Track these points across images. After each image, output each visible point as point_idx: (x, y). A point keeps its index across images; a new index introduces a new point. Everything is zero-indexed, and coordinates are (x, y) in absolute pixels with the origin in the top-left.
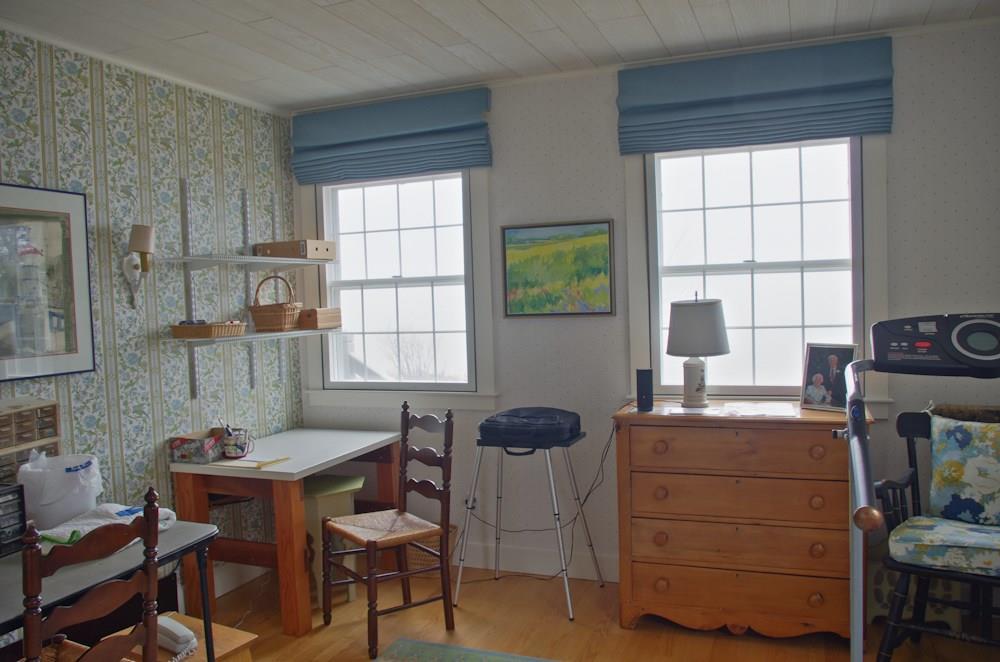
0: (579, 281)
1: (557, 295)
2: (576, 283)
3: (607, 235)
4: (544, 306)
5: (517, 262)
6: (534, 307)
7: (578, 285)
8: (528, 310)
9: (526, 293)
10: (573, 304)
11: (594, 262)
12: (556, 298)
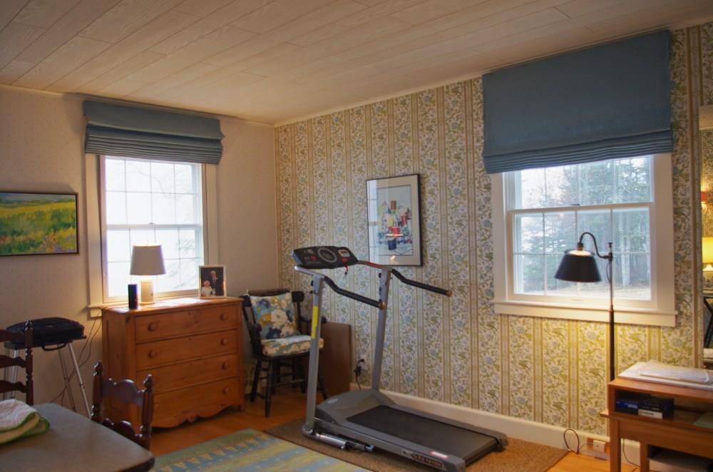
0: (55, 232)
1: (39, 241)
2: (53, 233)
3: (75, 203)
4: (29, 248)
5: (6, 217)
6: (20, 249)
7: (54, 235)
8: (14, 252)
9: (13, 239)
10: (51, 248)
11: (64, 220)
12: (38, 243)
